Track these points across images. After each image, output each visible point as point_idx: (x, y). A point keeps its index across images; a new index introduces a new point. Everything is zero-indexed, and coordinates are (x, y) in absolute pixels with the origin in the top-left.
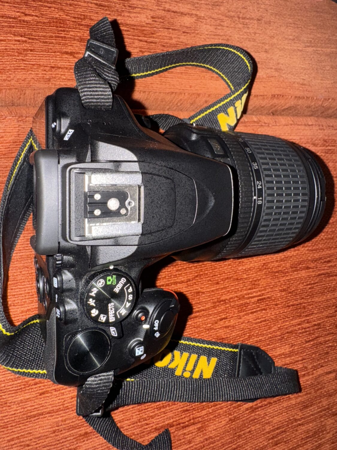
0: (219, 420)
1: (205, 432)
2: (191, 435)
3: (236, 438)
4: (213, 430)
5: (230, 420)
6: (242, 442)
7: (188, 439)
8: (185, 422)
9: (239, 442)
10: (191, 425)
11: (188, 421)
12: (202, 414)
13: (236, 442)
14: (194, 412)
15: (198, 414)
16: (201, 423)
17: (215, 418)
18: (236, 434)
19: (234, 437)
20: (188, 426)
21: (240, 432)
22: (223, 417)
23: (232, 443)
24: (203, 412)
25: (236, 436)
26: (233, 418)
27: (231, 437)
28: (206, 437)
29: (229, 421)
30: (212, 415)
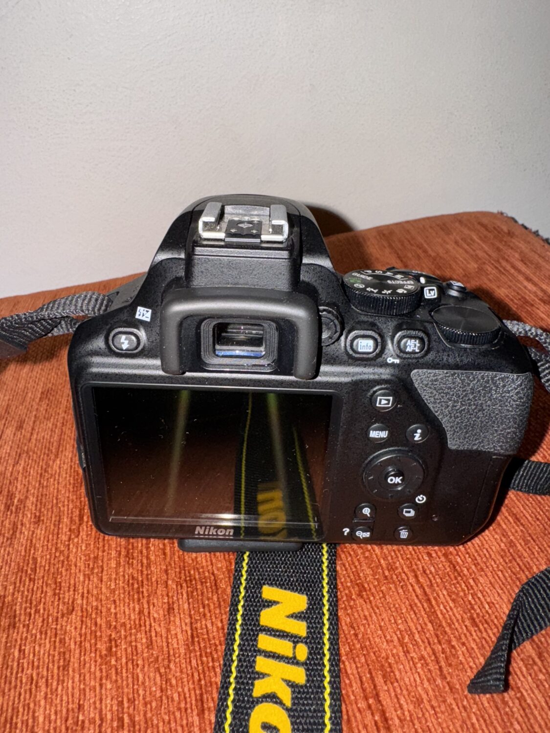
0: (364, 625)
1: (391, 660)
2: (402, 701)
3: (395, 577)
4: (385, 637)
5: (360, 595)
6: (401, 560)
7: (411, 707)
8: (376, 722)
9: (403, 569)
10: (380, 701)
11: (373, 714)
12: (355, 672)
13: (403, 575)
14: (352, 698)
15: (354, 685)
16: (374, 674)
17: (360, 636)
18: (386, 577)
19: (394, 582)
20: (383, 713)
21: (382, 568)
22: (356, 614)
23: (406, 585)
24: (349, 672)
25: (392, 578)
26: (357, 588)
27: (393, 589)
28: (401, 654)
29: (362, 597)
30: (354, 645)
